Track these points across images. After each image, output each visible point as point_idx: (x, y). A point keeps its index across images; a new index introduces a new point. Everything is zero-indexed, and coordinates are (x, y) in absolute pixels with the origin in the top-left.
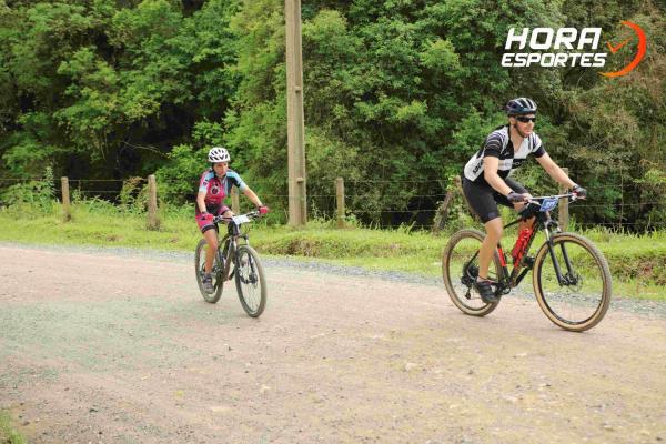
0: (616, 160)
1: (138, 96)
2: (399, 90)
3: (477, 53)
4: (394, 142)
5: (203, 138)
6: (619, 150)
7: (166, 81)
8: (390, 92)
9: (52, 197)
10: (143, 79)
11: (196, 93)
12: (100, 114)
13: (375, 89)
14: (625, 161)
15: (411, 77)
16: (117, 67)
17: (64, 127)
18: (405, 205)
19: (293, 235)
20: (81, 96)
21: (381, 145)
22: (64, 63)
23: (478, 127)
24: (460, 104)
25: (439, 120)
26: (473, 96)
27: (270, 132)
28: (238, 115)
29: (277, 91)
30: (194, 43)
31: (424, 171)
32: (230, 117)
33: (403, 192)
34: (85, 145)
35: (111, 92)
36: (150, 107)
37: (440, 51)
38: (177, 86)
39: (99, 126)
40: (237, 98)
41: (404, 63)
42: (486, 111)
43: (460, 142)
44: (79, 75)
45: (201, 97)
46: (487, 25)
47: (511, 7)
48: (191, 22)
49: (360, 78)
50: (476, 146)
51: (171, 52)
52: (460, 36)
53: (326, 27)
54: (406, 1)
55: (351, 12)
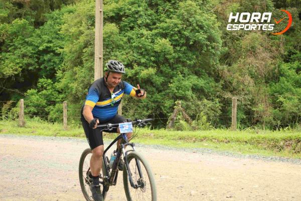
0: (245, 100)
1: (11, 65)
2: (143, 63)
3: (181, 47)
5: (42, 86)
6: (246, 94)
7: (25, 58)
8: (139, 64)
10: (13, 57)
11: (40, 65)
13: (132, 62)
15: (150, 57)
23: (182, 81)
24: (173, 70)
25: (163, 78)
26: (179, 67)
29: (84, 62)
30: (39, 41)
31: (154, 102)
32: (59, 74)
33: (144, 112)
36: (16, 70)
37: (165, 44)
38: (30, 61)
40: (63, 65)
41: (146, 50)
42: (184, 74)
43: (173, 89)
45: (42, 67)
46: (186, 33)
47: (198, 25)
48: (38, 31)
49: (125, 56)
50: (180, 91)
51: (28, 45)
52: (173, 38)
53: (109, 31)
54: (148, 21)
55: (121, 25)
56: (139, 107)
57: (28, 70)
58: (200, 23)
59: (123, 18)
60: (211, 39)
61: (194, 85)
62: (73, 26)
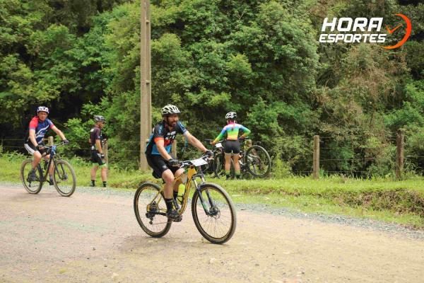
0: (349, 133)
1: (46, 87)
2: (213, 85)
3: (263, 63)
4: (210, 118)
6: (350, 127)
7: (64, 78)
8: (208, 87)
10: (49, 76)
11: (84, 86)
12: (20, 98)
13: (198, 84)
14: (355, 134)
15: (222, 77)
16: (33, 70)
19: (142, 176)
20: (7, 86)
21: (202, 120)
23: (263, 110)
24: (252, 95)
25: (239, 105)
26: (260, 91)
27: (130, 111)
28: (110, 100)
29: (136, 84)
30: (83, 54)
32: (104, 101)
34: (9, 118)
35: (27, 83)
36: (53, 94)
37: (240, 61)
38: (71, 81)
39: (19, 106)
40: (109, 89)
41: (216, 68)
42: (268, 100)
43: (252, 120)
44: (7, 72)
45: (87, 88)
46: (269, 45)
47: (284, 35)
48: (81, 41)
49: (189, 77)
50: (262, 123)
51: (68, 59)
52: (252, 52)
53: (167, 44)
54: (218, 29)
55: (184, 35)
57: (69, 94)
58: (288, 32)
59: (186, 26)
60: (302, 52)
61: (280, 114)
62: (121, 37)
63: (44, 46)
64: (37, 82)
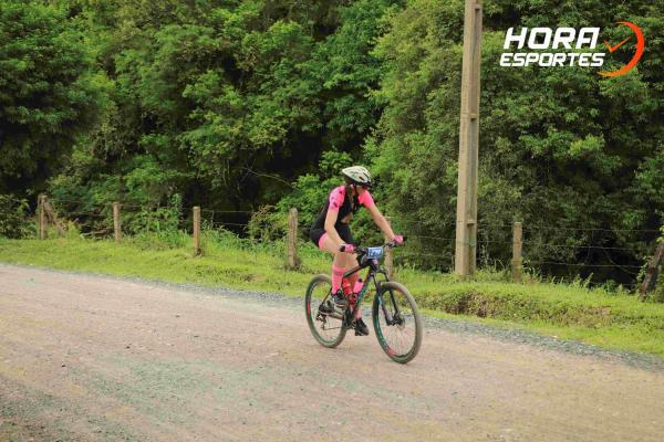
1: (264, 122)
2: (571, 123)
4: (562, 181)
5: (330, 169)
7: (294, 107)
8: (560, 124)
9: (179, 228)
10: (270, 104)
11: (325, 122)
12: (223, 139)
13: (545, 120)
15: (587, 109)
16: (244, 92)
17: (186, 151)
18: (572, 255)
20: (205, 120)
21: (547, 184)
22: (189, 87)
24: (643, 140)
25: (618, 158)
27: (419, 164)
28: (379, 144)
29: (429, 120)
30: (325, 68)
31: (595, 215)
32: (369, 145)
33: (571, 239)
34: (206, 171)
35: (236, 117)
36: (276, 135)
38: (305, 112)
39: (221, 152)
40: (378, 126)
41: (580, 93)
43: (644, 184)
44: (204, 98)
45: (330, 125)
48: (322, 47)
49: (527, 108)
51: (300, 77)
52: (649, 62)
54: (584, 22)
56: (558, 226)
57: (299, 132)
59: (525, 18)
62: (403, 38)
63: (263, 56)
64: (252, 114)
